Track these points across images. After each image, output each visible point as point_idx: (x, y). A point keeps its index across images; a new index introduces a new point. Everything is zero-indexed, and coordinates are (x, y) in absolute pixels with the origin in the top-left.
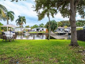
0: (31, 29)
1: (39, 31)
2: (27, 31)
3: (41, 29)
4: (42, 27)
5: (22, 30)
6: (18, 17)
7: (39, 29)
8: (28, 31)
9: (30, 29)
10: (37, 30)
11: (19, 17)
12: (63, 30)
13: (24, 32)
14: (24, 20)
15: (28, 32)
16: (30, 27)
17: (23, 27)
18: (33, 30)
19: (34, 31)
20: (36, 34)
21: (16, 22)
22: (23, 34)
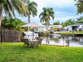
0: (62, 27)
1: (78, 30)
2: (55, 31)
3: (81, 27)
4: (82, 23)
5: (49, 29)
7: (77, 27)
8: (58, 30)
9: (60, 26)
10: (74, 28)
11: (43, 10)
13: (51, 32)
14: (52, 14)
15: (57, 32)
16: (61, 24)
17: (49, 25)
19: (68, 30)
21: (40, 18)
22: (50, 35)
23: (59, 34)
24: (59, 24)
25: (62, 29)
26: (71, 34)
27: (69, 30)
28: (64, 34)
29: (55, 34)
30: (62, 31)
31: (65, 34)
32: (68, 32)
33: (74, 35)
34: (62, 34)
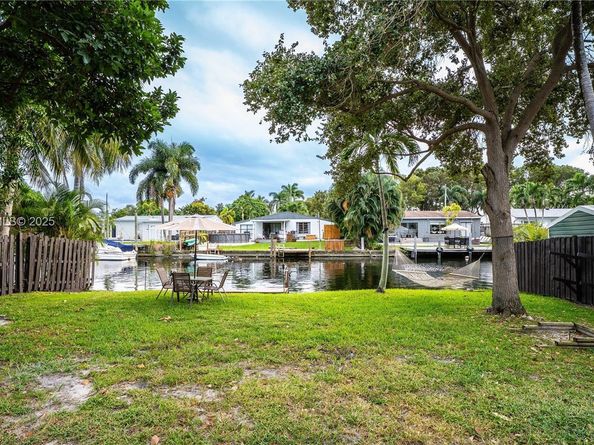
1: (283, 235)
3: (292, 225)
4: (293, 209)
7: (279, 225)
10: (269, 229)
13: (185, 246)
14: (188, 168)
15: (213, 246)
18: (238, 229)
19: (247, 236)
21: (133, 182)
22: (180, 257)
23: (222, 252)
26: (263, 252)
27: (253, 237)
28: (238, 252)
29: (204, 252)
30: (226, 241)
31: (243, 252)
32: (250, 243)
34: (231, 252)
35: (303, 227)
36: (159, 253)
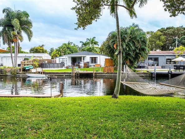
0: (50, 58)
1: (82, 64)
2: (35, 67)
3: (88, 59)
4: (90, 50)
5: (19, 62)
6: (4, 11)
7: (80, 58)
9: (46, 57)
10: (75, 61)
12: (169, 61)
13: (24, 70)
14: (26, 25)
15: (40, 70)
16: (49, 51)
18: (58, 60)
19: (62, 64)
20: (69, 76)
22: (21, 76)
23: (44, 73)
24: (44, 52)
25: (51, 63)
27: (66, 65)
29: (35, 73)
30: (50, 67)
32: (64, 68)
33: (74, 75)
35: (94, 60)
36: (9, 74)
